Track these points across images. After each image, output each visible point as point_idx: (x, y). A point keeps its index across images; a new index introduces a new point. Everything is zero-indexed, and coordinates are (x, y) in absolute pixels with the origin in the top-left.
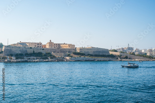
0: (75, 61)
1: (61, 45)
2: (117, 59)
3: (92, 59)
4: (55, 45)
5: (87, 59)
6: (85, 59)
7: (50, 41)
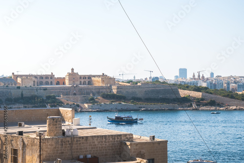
0: (97, 111)
1: (93, 78)
2: (191, 106)
3: (135, 108)
4: (81, 78)
5: (126, 108)
6: (119, 108)
7: (73, 70)
